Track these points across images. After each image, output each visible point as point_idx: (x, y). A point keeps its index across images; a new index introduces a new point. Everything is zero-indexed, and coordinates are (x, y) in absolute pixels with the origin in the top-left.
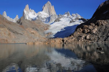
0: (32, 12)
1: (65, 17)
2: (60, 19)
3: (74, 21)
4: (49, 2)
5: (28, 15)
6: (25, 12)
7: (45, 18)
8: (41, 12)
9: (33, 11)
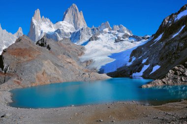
0: (47, 22)
1: (106, 33)
2: (98, 37)
3: (122, 39)
4: (74, 5)
5: (39, 27)
6: (34, 21)
7: (71, 33)
8: (61, 22)
9: (48, 20)
